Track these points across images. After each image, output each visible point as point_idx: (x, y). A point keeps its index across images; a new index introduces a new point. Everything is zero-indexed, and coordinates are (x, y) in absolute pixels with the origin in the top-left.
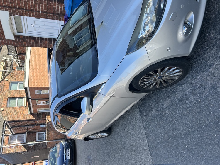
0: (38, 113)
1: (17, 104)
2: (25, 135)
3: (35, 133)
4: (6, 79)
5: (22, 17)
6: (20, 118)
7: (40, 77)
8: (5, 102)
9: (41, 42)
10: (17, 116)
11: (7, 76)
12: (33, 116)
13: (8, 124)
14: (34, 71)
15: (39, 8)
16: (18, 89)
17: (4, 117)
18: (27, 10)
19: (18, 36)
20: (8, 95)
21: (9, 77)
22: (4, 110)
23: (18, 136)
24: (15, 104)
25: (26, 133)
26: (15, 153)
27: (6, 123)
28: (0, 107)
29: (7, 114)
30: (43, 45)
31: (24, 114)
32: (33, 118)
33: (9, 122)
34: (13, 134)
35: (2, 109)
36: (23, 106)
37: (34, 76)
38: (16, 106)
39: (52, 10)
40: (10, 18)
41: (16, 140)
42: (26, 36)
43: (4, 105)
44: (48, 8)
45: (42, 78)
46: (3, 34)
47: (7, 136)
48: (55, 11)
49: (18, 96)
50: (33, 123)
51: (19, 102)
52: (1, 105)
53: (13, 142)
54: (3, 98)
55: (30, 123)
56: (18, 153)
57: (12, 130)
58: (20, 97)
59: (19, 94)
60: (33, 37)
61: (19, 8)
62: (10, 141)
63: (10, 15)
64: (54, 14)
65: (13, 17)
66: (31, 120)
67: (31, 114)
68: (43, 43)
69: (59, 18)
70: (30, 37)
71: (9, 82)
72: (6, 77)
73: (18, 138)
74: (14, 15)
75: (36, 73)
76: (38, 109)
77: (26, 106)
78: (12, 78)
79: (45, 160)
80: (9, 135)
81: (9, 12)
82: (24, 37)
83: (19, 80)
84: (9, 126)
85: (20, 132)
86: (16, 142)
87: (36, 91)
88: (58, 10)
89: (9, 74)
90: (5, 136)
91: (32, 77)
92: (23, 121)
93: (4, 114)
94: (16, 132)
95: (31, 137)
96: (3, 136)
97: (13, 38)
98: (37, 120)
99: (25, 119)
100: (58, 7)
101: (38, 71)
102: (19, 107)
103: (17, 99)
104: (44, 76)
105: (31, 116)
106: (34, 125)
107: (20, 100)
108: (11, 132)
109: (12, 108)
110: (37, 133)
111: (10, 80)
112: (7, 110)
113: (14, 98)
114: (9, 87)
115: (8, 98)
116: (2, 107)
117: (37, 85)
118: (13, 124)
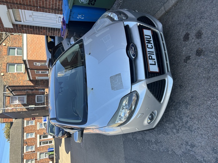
0: (37, 80)
1: (17, 70)
2: (25, 97)
3: (34, 96)
4: (4, 44)
5: (20, 10)
6: (20, 84)
7: (38, 49)
8: (5, 68)
9: (39, 31)
10: (17, 82)
11: (4, 40)
12: (32, 82)
13: (9, 88)
14: (32, 43)
15: (37, 3)
16: (16, 55)
17: (5, 82)
18: (25, 5)
19: (17, 25)
20: (7, 61)
21: (6, 42)
22: (4, 75)
23: (19, 97)
24: (14, 70)
25: (26, 95)
26: (17, 112)
27: (7, 87)
28: (0, 72)
29: (7, 79)
30: (41, 33)
31: (23, 80)
32: (32, 84)
33: (9, 86)
34: (14, 95)
35: (2, 74)
36: (22, 72)
37: (32, 48)
38: (16, 72)
39: (50, 5)
40: (8, 11)
41: (17, 100)
42: (24, 25)
43: (4, 71)
44: (46, 4)
45: (40, 51)
46: (2, 23)
47: (8, 96)
48: (53, 7)
49: (17, 62)
50: (33, 88)
51: (18, 67)
52: (1, 70)
53: (14, 102)
54: (2, 63)
55: (30, 88)
56: (19, 112)
57: (13, 92)
58: (19, 63)
59: (18, 60)
60: (31, 26)
61: (17, 4)
62: (11, 101)
63: (8, 8)
64: (52, 9)
65: (11, 10)
66: (30, 86)
67: (30, 80)
68: (42, 32)
69: (57, 12)
70: (28, 26)
71: (7, 47)
72: (4, 42)
73: (18, 99)
74: (12, 8)
75: (34, 45)
76: (36, 77)
77: (25, 73)
78: (10, 43)
79: (44, 116)
80: (10, 96)
81: (7, 6)
82: (22, 25)
83: (17, 46)
84: (10, 89)
85: (20, 94)
86: (17, 102)
87: (34, 63)
88: (56, 6)
89: (6, 38)
90: (7, 97)
91: (30, 49)
92: (23, 86)
93: (5, 79)
94: (16, 94)
95: (31, 99)
96: (5, 96)
97: (11, 27)
98: (36, 86)
99: (24, 85)
100: (56, 4)
101: (36, 43)
102: (19, 73)
103: (16, 65)
104: (42, 49)
105: (30, 82)
106: (33, 89)
107: (19, 67)
108: (12, 94)
109: (12, 73)
110: (36, 96)
111: (7, 45)
112: (7, 75)
113: (13, 64)
114: (7, 53)
115: (7, 63)
116: (2, 73)
117: (35, 58)
118: (14, 88)
